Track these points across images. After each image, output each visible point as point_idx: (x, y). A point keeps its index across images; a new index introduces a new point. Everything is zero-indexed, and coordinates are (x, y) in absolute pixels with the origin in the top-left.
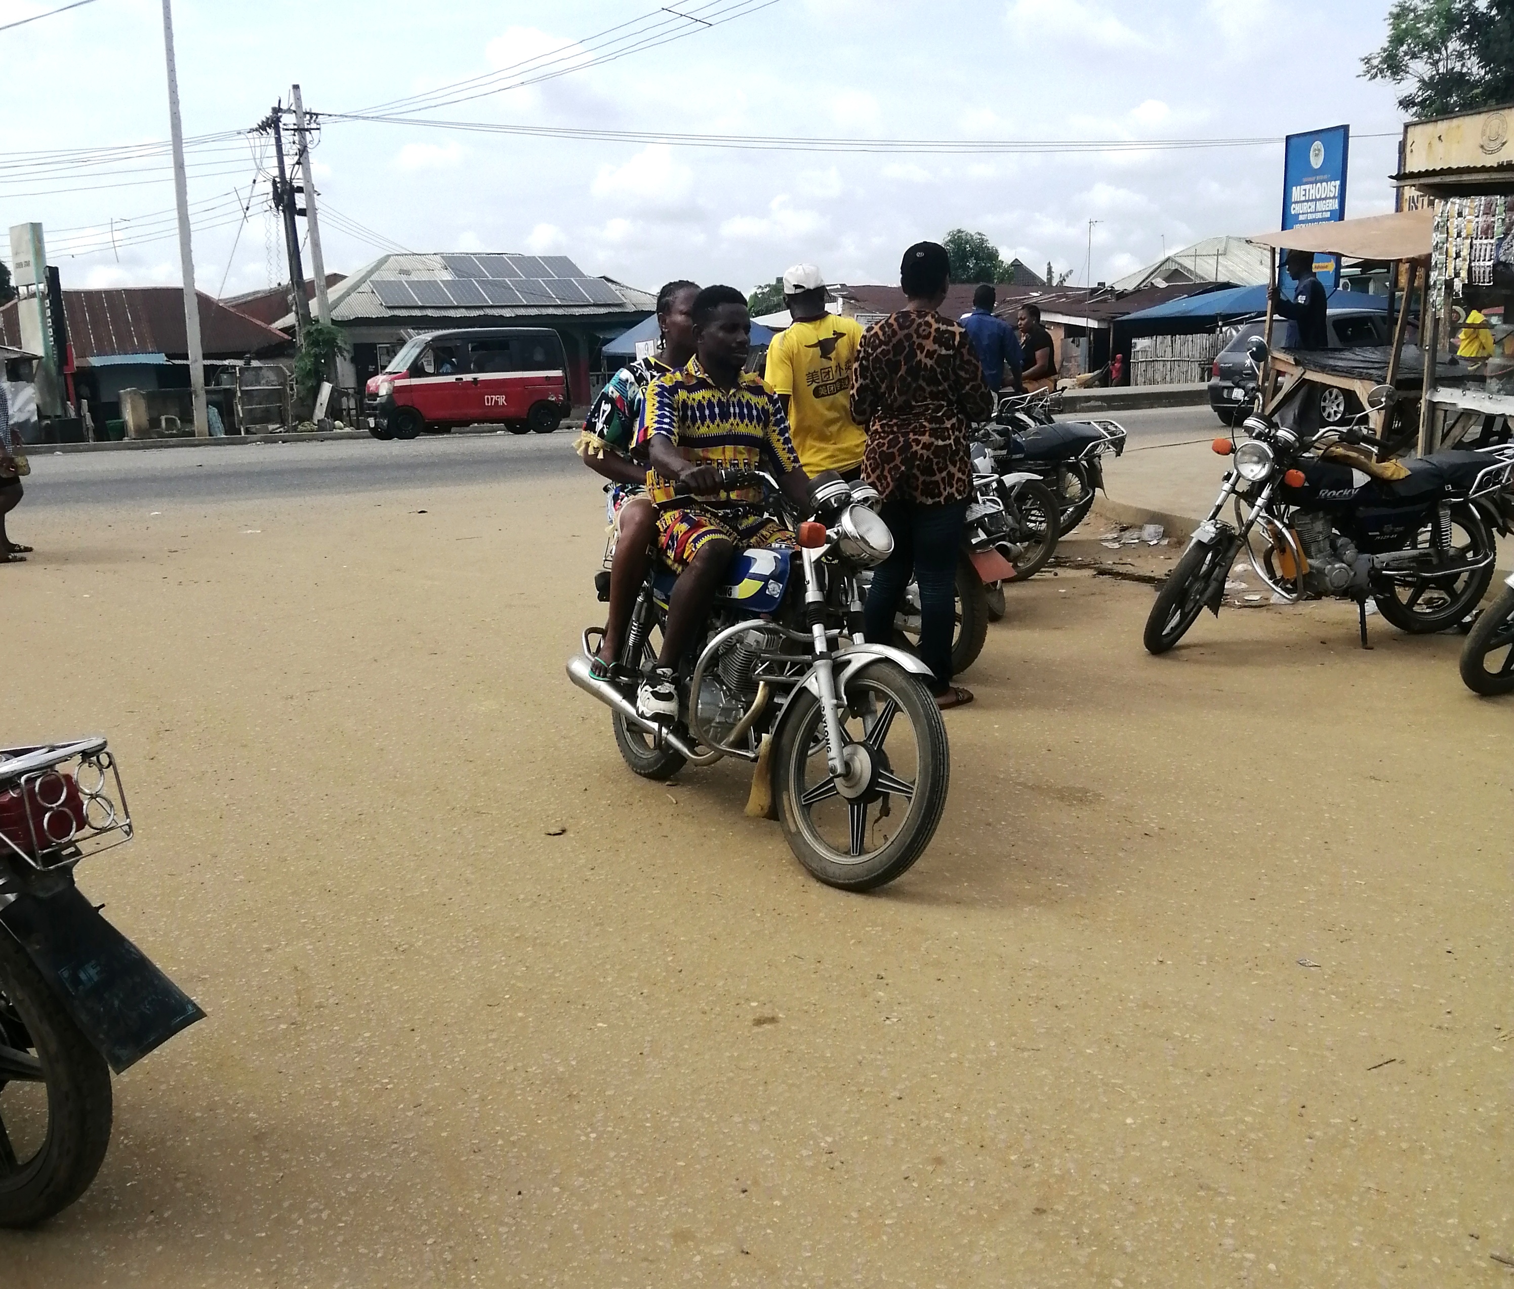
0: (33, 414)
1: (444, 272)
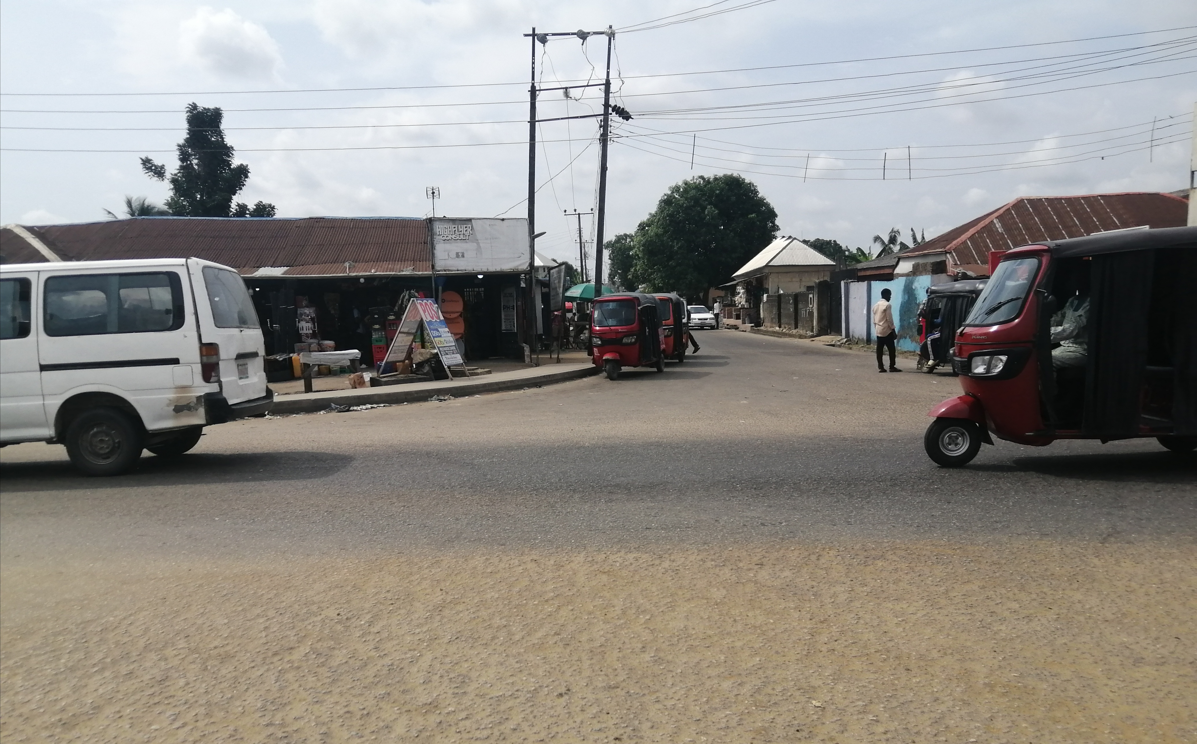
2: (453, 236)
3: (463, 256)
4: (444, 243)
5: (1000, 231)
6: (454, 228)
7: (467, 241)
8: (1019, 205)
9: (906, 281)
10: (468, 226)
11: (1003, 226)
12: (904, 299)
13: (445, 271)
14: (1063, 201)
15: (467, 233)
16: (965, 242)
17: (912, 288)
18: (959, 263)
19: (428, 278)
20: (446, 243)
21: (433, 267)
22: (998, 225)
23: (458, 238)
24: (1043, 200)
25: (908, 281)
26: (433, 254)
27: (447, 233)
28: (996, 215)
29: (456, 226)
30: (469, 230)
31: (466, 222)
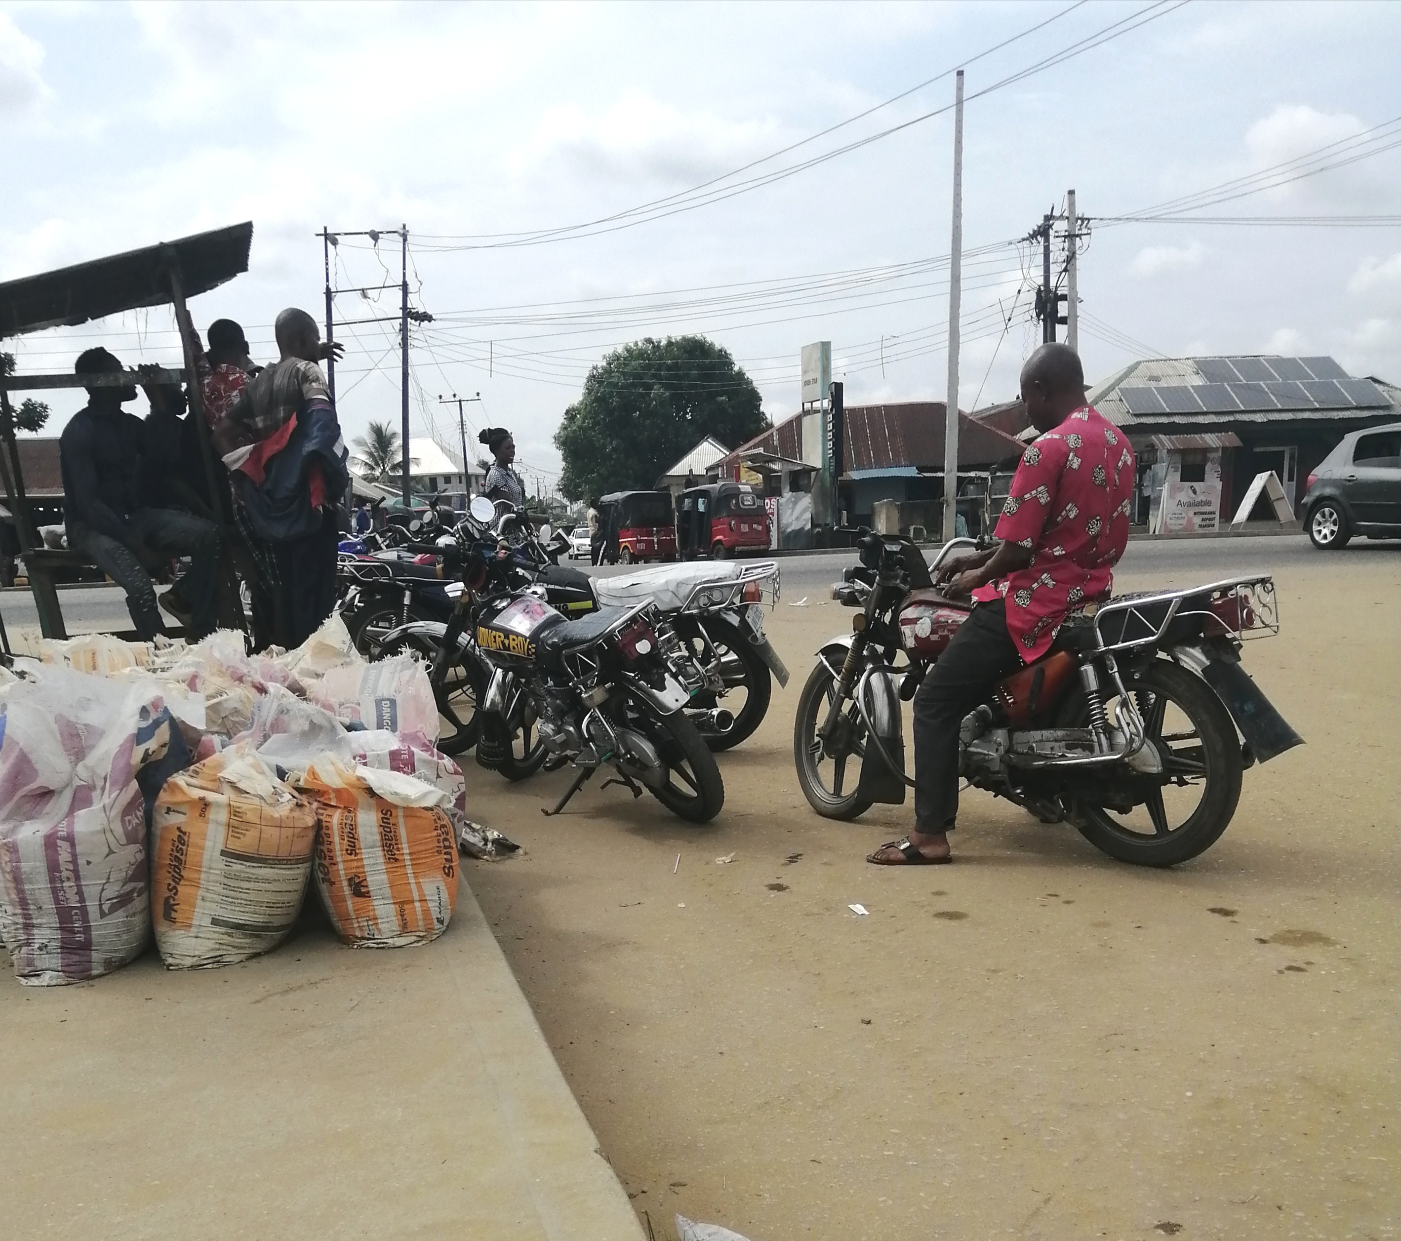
0: (807, 522)
1: (1195, 377)
22: (776, 438)
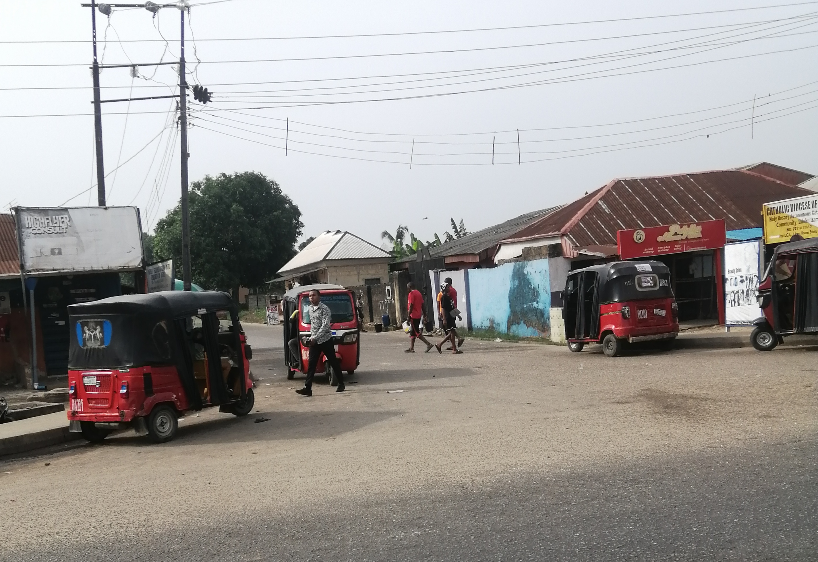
2: (46, 230)
3: (60, 253)
4: (35, 237)
5: (608, 212)
6: (47, 219)
7: (65, 234)
8: (618, 186)
9: (515, 266)
10: (64, 216)
11: (609, 206)
12: (514, 285)
13: (37, 270)
14: (656, 181)
15: (64, 225)
16: (577, 225)
17: (524, 273)
18: (579, 245)
19: (16, 281)
20: (38, 237)
21: (22, 267)
22: (604, 206)
23: (52, 231)
24: (638, 180)
25: (517, 267)
26: (22, 251)
27: (38, 226)
28: (599, 196)
29: (49, 218)
30: (66, 221)
31: (63, 212)
